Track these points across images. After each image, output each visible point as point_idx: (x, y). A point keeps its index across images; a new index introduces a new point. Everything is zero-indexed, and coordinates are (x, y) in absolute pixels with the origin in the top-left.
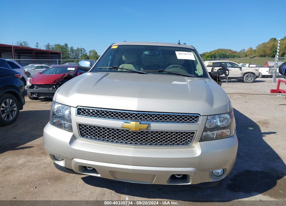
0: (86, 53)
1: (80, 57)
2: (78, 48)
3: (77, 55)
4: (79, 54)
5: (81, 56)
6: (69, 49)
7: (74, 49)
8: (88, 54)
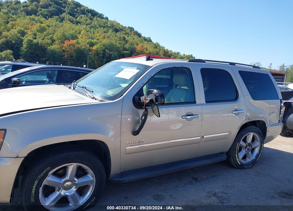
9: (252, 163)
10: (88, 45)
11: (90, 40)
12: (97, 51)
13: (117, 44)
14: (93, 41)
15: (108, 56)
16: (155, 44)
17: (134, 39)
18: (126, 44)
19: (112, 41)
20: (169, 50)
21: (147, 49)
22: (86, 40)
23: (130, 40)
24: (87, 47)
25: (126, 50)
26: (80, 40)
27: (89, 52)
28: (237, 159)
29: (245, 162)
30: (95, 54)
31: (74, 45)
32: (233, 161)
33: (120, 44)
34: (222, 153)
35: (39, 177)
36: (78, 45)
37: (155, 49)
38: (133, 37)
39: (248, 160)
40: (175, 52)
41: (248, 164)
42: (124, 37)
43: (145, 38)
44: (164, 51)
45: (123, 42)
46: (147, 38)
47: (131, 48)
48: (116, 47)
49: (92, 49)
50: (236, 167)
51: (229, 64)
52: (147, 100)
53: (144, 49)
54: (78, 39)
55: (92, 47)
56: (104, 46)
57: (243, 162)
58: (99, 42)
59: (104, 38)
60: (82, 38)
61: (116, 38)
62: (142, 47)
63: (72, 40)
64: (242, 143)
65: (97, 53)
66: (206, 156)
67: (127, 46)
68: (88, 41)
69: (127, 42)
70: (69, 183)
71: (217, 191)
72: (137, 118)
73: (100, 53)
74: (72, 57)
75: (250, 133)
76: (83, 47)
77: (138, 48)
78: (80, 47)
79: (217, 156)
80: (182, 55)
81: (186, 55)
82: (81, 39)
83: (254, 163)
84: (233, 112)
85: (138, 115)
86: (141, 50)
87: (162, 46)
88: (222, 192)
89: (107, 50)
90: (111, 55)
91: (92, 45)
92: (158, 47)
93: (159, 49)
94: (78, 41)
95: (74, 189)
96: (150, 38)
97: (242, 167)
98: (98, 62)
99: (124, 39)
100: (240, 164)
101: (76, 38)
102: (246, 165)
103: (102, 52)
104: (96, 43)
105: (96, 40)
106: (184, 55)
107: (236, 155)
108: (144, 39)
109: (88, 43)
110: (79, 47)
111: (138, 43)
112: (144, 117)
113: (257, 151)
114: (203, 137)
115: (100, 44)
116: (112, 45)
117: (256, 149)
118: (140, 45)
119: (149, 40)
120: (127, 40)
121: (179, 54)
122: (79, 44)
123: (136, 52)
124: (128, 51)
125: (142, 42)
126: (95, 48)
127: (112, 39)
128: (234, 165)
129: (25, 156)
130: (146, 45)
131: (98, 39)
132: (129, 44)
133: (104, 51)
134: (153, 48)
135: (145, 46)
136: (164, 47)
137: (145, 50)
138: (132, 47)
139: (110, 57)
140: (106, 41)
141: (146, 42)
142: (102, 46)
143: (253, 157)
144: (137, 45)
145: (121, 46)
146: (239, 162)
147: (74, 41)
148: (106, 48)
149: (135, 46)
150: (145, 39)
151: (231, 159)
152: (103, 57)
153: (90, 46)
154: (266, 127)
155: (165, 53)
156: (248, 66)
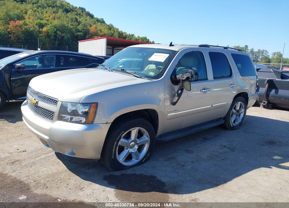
0: (268, 55)
1: (259, 60)
2: (259, 50)
3: (257, 57)
4: (259, 57)
5: (261, 59)
6: (249, 51)
7: (254, 51)
8: (270, 57)
9: (239, 125)
10: (37, 26)
11: (39, 21)
12: (47, 32)
13: (69, 25)
14: (42, 22)
15: (60, 38)
16: (108, 26)
17: (86, 20)
18: (79, 25)
19: (63, 22)
20: (123, 32)
21: (101, 31)
22: (34, 21)
23: (82, 21)
24: (36, 29)
25: (79, 32)
26: (27, 21)
27: (39, 34)
28: (231, 123)
29: (235, 125)
30: (45, 36)
31: (21, 26)
32: (227, 124)
33: (72, 25)
34: (220, 119)
35: (117, 139)
36: (26, 27)
37: (110, 31)
38: (86, 18)
39: (237, 123)
40: (129, 34)
41: (237, 126)
42: (76, 18)
43: (98, 19)
44: (119, 32)
45: (76, 23)
46: (100, 19)
47: (84, 30)
48: (68, 29)
49: (41, 31)
50: (229, 129)
51: (223, 48)
52: (183, 78)
53: (98, 30)
54: (25, 19)
55: (42, 29)
56: (55, 28)
57: (234, 125)
58: (50, 23)
59: (54, 19)
60: (29, 18)
61: (67, 19)
62: (96, 28)
63: (19, 21)
64: (233, 110)
65: (48, 35)
66: (210, 121)
67: (80, 27)
68: (36, 22)
69: (79, 23)
70: (133, 143)
71: (225, 144)
72: (174, 92)
73: (51, 35)
74: (20, 39)
75: (239, 102)
76: (32, 29)
77: (92, 29)
78: (28, 29)
79: (217, 121)
80: (137, 37)
81: (141, 37)
82: (29, 20)
83: (240, 124)
84: (230, 86)
85: (173, 90)
86: (95, 31)
87: (116, 28)
88: (229, 145)
89: (58, 32)
90: (63, 37)
91: (41, 26)
92: (112, 29)
93: (113, 30)
94: (25, 22)
95: (136, 147)
96: (102, 19)
97: (233, 128)
98: (50, 45)
99: (77, 20)
100: (232, 126)
101: (23, 19)
102: (236, 127)
103: (53, 34)
104: (46, 24)
105: (45, 21)
106: (139, 37)
107: (230, 120)
108: (96, 20)
109: (37, 24)
110: (26, 29)
111: (91, 24)
112: (180, 91)
113: (242, 115)
114: (212, 106)
115: (50, 25)
116: (64, 26)
117: (241, 114)
118: (94, 26)
119: (102, 22)
120: (79, 21)
121: (133, 36)
122: (26, 25)
123: (89, 33)
124: (81, 32)
125: (95, 23)
126: (45, 29)
127: (63, 20)
128: (228, 127)
129: (111, 122)
130: (99, 26)
131: (48, 20)
132: (82, 25)
133: (55, 32)
134: (107, 29)
135: (99, 28)
136: (118, 29)
137: (99, 32)
138: (85, 28)
139: (62, 39)
140: (56, 22)
141: (99, 24)
142: (52, 28)
143: (240, 121)
144: (91, 27)
145: (74, 27)
146: (231, 125)
147: (21, 22)
148: (57, 30)
149: (88, 27)
150: (98, 21)
151: (227, 123)
152: (55, 40)
153: (39, 27)
154: (248, 98)
155: (120, 34)
156: (231, 49)
